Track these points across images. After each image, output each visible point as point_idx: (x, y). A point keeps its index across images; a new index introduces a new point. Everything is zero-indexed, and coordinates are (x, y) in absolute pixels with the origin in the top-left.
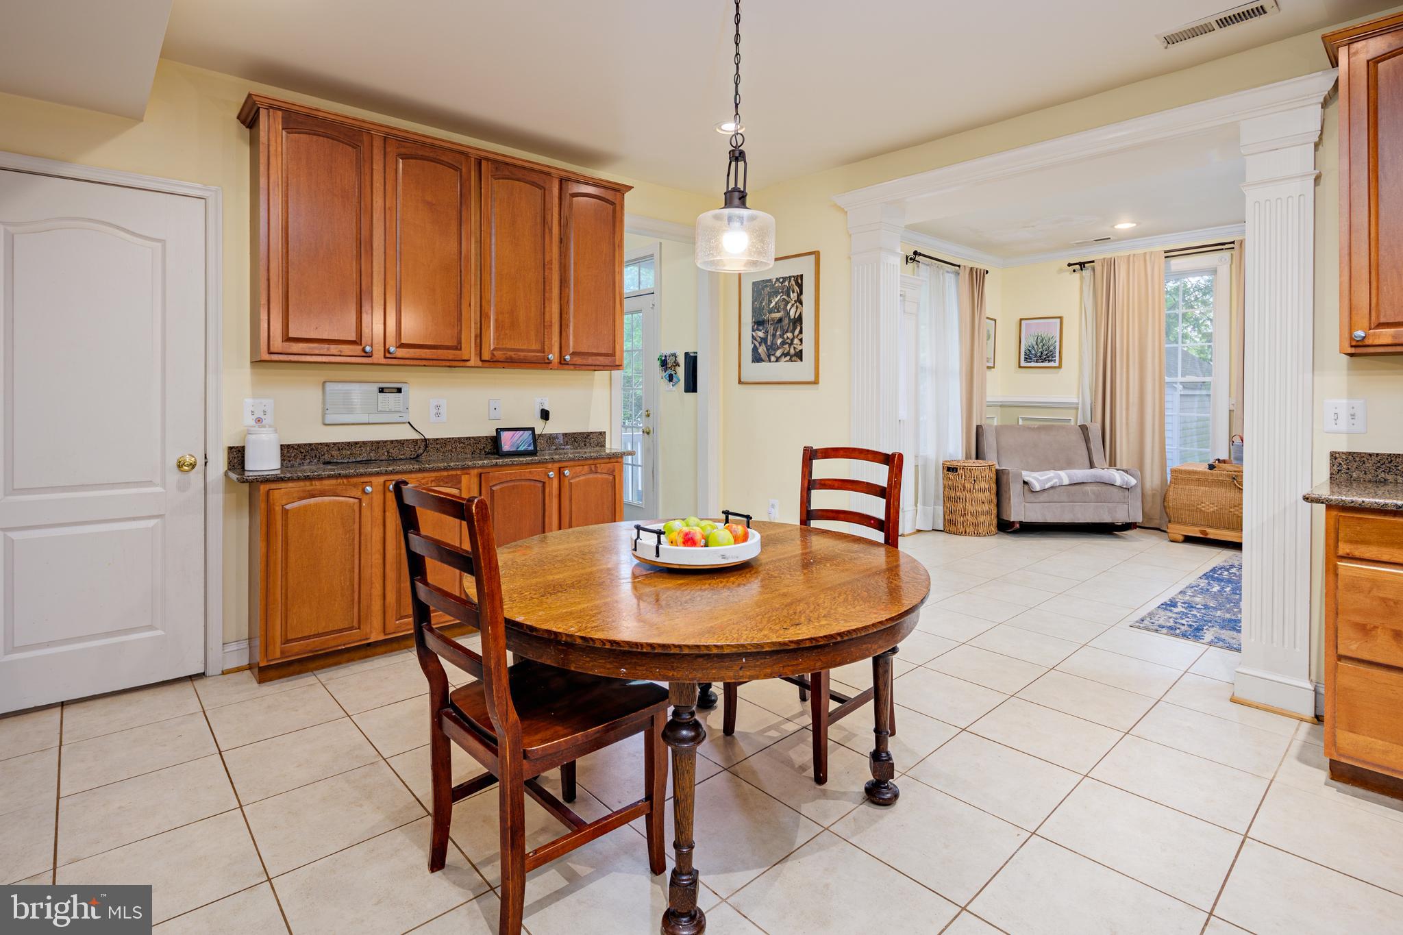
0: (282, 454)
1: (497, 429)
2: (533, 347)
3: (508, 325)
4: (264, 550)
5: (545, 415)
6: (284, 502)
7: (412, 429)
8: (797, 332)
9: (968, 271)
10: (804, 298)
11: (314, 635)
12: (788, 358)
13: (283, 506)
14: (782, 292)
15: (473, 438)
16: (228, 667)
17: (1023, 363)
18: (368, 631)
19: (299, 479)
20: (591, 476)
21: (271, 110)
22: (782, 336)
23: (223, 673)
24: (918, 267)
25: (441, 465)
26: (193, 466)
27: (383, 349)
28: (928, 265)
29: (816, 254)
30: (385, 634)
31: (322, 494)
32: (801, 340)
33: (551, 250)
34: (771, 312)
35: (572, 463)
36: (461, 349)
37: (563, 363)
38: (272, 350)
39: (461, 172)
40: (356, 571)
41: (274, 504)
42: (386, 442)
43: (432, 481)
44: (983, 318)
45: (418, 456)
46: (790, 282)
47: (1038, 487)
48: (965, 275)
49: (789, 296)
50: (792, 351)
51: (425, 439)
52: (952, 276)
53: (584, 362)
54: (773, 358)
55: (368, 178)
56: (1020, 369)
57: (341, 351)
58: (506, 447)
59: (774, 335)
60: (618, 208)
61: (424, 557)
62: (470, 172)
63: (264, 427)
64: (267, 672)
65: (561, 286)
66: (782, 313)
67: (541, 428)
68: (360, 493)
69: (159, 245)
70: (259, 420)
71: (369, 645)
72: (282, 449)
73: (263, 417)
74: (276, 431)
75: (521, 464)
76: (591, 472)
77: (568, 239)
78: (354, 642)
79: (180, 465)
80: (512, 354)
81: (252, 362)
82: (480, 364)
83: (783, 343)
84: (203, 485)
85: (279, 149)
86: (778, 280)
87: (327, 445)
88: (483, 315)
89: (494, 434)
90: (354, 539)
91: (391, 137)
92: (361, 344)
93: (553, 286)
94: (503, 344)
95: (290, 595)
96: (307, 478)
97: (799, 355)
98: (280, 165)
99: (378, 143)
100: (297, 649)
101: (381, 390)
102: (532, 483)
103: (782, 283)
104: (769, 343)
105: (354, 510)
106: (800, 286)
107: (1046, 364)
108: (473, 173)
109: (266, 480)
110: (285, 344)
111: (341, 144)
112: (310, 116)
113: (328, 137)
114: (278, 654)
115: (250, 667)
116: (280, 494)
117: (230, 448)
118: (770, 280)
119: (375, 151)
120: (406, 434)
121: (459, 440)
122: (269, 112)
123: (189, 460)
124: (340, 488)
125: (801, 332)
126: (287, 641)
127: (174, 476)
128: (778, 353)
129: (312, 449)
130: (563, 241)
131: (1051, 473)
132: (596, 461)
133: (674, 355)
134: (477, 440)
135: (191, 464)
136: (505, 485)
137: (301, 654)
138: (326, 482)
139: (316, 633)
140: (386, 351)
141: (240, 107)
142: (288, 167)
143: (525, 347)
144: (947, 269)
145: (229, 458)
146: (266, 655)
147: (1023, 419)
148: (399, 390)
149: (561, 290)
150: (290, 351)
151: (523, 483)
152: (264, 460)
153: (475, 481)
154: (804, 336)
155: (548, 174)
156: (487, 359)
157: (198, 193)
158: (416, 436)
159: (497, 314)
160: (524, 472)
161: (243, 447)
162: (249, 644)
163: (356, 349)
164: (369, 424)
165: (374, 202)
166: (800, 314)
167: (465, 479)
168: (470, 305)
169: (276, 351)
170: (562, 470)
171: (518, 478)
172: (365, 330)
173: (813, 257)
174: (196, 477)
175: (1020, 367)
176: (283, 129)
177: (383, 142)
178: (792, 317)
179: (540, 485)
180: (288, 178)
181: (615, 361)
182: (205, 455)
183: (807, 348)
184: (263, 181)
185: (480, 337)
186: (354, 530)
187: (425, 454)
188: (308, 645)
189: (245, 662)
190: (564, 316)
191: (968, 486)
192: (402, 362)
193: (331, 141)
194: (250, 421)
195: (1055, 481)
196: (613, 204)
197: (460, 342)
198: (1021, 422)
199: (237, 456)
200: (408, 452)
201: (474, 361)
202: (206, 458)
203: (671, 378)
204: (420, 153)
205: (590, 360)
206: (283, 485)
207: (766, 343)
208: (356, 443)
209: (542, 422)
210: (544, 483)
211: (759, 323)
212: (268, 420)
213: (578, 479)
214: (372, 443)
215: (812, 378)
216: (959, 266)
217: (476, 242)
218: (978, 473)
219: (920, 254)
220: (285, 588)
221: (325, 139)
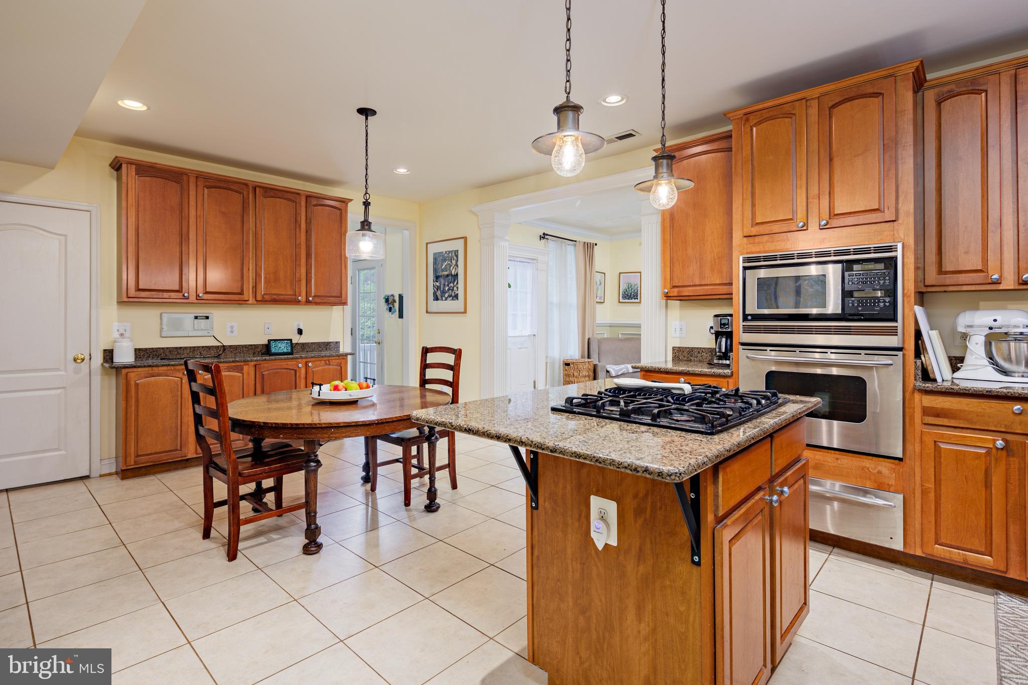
0: (136, 354)
1: (268, 340)
2: (289, 293)
3: (273, 279)
4: (124, 405)
5: (300, 332)
6: (136, 379)
7: (216, 341)
8: (455, 283)
9: (582, 244)
10: (459, 263)
11: (154, 453)
12: (451, 298)
13: (135, 381)
14: (448, 260)
15: (254, 345)
16: (103, 473)
17: (621, 300)
18: (186, 452)
19: (145, 366)
20: (326, 367)
21: (129, 165)
22: (448, 286)
23: (101, 476)
24: (548, 242)
25: (231, 360)
26: (83, 360)
27: (195, 295)
28: (555, 241)
29: (465, 239)
30: (197, 454)
31: (159, 375)
32: (457, 288)
33: (300, 236)
34: (443, 271)
35: (314, 359)
36: (243, 294)
37: (308, 302)
38: (129, 296)
39: (243, 195)
40: (179, 418)
41: (130, 380)
42: (199, 347)
43: (225, 369)
44: (594, 271)
45: (219, 355)
46: (452, 254)
47: (614, 374)
48: (580, 247)
49: (451, 262)
50: (453, 294)
51: (224, 346)
52: (572, 247)
53: (322, 301)
54: (444, 298)
55: (186, 200)
56: (619, 304)
57: (170, 296)
58: (273, 350)
59: (444, 285)
60: (343, 212)
61: (198, 393)
62: (249, 194)
63: (125, 338)
64: (126, 473)
65: (307, 258)
66: (448, 272)
67: (296, 339)
68: (181, 375)
69: (63, 237)
70: (122, 335)
71: (187, 460)
72: (135, 351)
73: (124, 333)
74: (132, 341)
75: (281, 359)
76: (326, 364)
77: (311, 230)
78: (178, 458)
79: (75, 360)
80: (275, 297)
81: (118, 302)
82: (255, 302)
83: (449, 289)
84: (88, 371)
85: (134, 186)
86: (446, 252)
87: (163, 349)
88: (257, 275)
89: (267, 343)
90: (177, 400)
91: (201, 177)
92: (182, 292)
93: (302, 257)
94: (270, 291)
95: (139, 430)
96: (150, 366)
97: (456, 297)
98: (134, 194)
99: (192, 180)
100: (144, 461)
101: (196, 318)
102: (288, 371)
103: (448, 254)
104: (442, 290)
105: (178, 385)
106: (457, 256)
107: (633, 300)
108: (251, 195)
109: (126, 367)
110: (136, 292)
111: (170, 181)
112: (151, 167)
113: (162, 178)
114: (133, 463)
115: (117, 473)
116: (133, 375)
117: (105, 350)
118: (442, 252)
119: (191, 184)
120: (212, 343)
121: (245, 346)
122: (127, 166)
123: (80, 356)
124: (169, 372)
125: (457, 283)
126: (138, 456)
127: (72, 366)
128: (446, 295)
129: (154, 351)
130: (308, 231)
131: (623, 366)
132: (330, 358)
133: (392, 295)
134: (256, 346)
135: (82, 359)
136: (271, 371)
137: (145, 463)
138: (161, 368)
139: (155, 452)
140: (197, 296)
141: (111, 160)
142: (138, 195)
143: (283, 293)
144: (568, 243)
145: (104, 356)
146: (126, 463)
147: (622, 334)
148: (207, 318)
149: (307, 260)
150: (140, 296)
151: (282, 370)
152: (124, 356)
153: (253, 369)
154: (459, 285)
155: (298, 194)
156: (260, 300)
157: (86, 208)
158: (219, 344)
159: (266, 274)
160: (284, 364)
161: (112, 350)
162: (116, 460)
163: (180, 295)
164: (189, 337)
165: (190, 213)
166: (457, 272)
167: (245, 368)
168: (249, 269)
169: (131, 296)
170: (307, 363)
171: (279, 367)
172: (184, 285)
173: (463, 240)
174: (84, 366)
175: (619, 302)
176: (136, 175)
177: (195, 179)
178: (453, 274)
179: (293, 372)
180: (138, 201)
181: (342, 300)
182: (90, 354)
183: (461, 293)
184: (124, 204)
185: (255, 287)
186: (178, 395)
187: (223, 354)
188: (150, 458)
189: (114, 470)
190: (309, 275)
191: (576, 374)
192: (207, 302)
193: (164, 180)
194: (116, 335)
195: (624, 370)
196: (340, 209)
197: (242, 290)
198: (620, 336)
199: (109, 355)
200: (213, 353)
201: (251, 300)
202: (90, 356)
203: (390, 310)
204: (218, 185)
205: (325, 300)
206: (135, 370)
207: (440, 289)
208: (181, 348)
209: (298, 336)
210: (296, 370)
211: (437, 278)
212: (127, 334)
213: (317, 369)
214: (190, 348)
215: (463, 310)
216: (576, 241)
217: (253, 233)
218: (581, 366)
219: (547, 235)
220: (137, 427)
221: (161, 179)
